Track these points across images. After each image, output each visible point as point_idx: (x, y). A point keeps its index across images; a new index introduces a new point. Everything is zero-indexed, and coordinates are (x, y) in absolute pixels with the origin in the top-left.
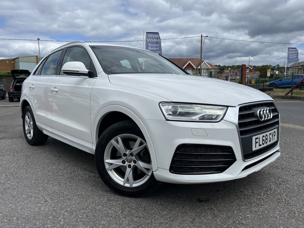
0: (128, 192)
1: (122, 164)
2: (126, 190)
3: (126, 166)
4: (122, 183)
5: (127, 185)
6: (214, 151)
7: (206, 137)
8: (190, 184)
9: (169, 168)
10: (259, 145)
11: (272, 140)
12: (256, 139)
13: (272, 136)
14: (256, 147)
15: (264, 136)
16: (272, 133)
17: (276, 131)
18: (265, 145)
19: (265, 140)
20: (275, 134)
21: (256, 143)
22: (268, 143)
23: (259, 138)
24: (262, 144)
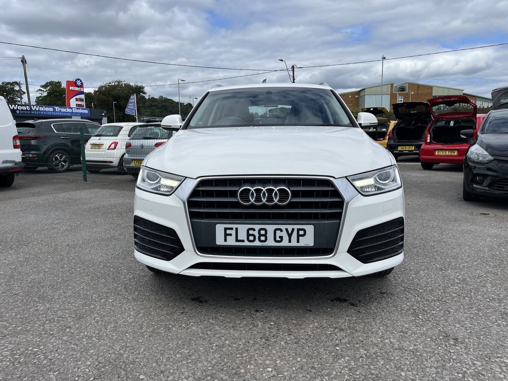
6: (150, 228)
7: (151, 211)
10: (237, 240)
11: (290, 241)
12: (226, 229)
13: (290, 235)
14: (225, 240)
15: (254, 230)
16: (287, 230)
17: (310, 229)
18: (257, 243)
19: (257, 236)
20: (301, 233)
21: (226, 235)
22: (270, 243)
23: (237, 229)
24: (246, 240)
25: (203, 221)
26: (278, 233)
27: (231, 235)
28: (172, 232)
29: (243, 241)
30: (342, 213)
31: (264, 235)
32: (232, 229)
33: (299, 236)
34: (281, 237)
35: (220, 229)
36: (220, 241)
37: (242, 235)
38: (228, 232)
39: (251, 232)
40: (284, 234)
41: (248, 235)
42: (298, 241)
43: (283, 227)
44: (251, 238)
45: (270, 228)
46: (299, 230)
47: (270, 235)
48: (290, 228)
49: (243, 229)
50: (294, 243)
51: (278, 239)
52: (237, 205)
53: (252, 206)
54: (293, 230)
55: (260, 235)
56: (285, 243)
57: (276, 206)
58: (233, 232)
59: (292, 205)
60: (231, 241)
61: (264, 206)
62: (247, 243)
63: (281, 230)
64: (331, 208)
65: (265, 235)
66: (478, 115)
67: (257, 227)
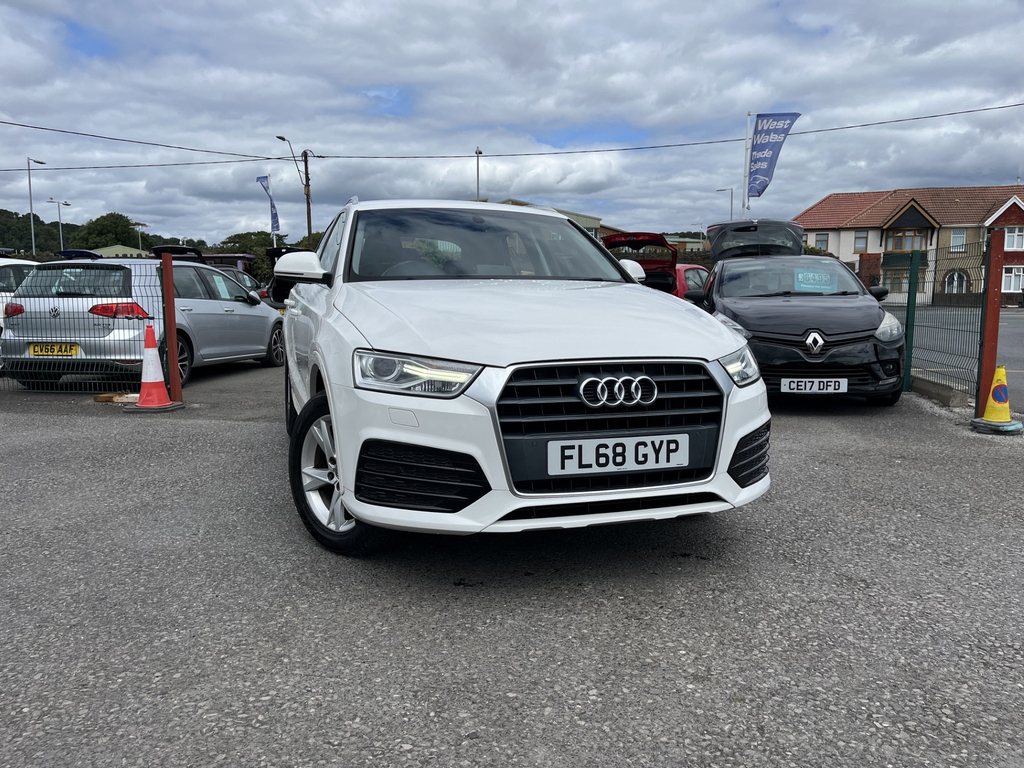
0: (330, 541)
1: (327, 480)
2: (328, 537)
3: (333, 486)
4: (324, 521)
5: (332, 527)
6: (412, 458)
7: (416, 428)
8: (387, 527)
9: (353, 490)
10: (581, 466)
11: (657, 462)
12: (563, 448)
13: (657, 452)
14: (563, 467)
15: (606, 446)
16: (653, 443)
17: (684, 439)
18: (611, 468)
19: (611, 455)
20: (673, 446)
21: (564, 458)
22: (631, 466)
23: (580, 447)
24: (594, 465)
25: (525, 438)
26: (641, 448)
27: (571, 457)
28: (468, 461)
29: (590, 466)
30: (721, 413)
31: (620, 454)
32: (573, 447)
33: (669, 451)
34: (645, 456)
35: (554, 448)
36: (554, 469)
37: (589, 457)
38: (568, 452)
39: (602, 451)
40: (649, 450)
41: (598, 456)
42: (668, 461)
43: (648, 439)
44: (602, 460)
45: (630, 443)
46: (669, 442)
47: (630, 454)
48: (657, 439)
49: (589, 446)
50: (663, 464)
51: (641, 459)
52: (579, 408)
53: (604, 409)
54: (662, 442)
55: (616, 455)
56: (651, 465)
57: (638, 407)
58: (575, 453)
59: (659, 404)
60: (572, 468)
61: (621, 408)
62: (596, 469)
63: (645, 445)
64: (706, 406)
65: (623, 454)
66: (678, 266)
67: (611, 442)
